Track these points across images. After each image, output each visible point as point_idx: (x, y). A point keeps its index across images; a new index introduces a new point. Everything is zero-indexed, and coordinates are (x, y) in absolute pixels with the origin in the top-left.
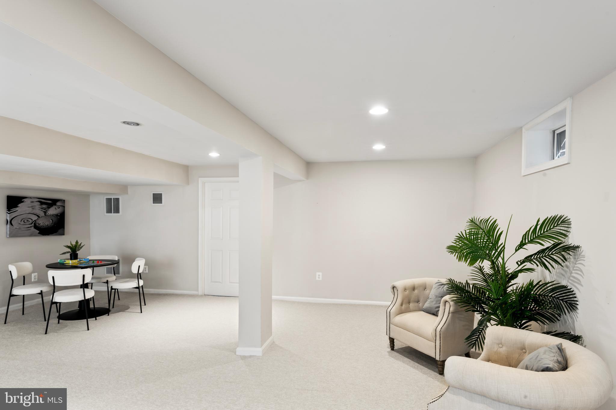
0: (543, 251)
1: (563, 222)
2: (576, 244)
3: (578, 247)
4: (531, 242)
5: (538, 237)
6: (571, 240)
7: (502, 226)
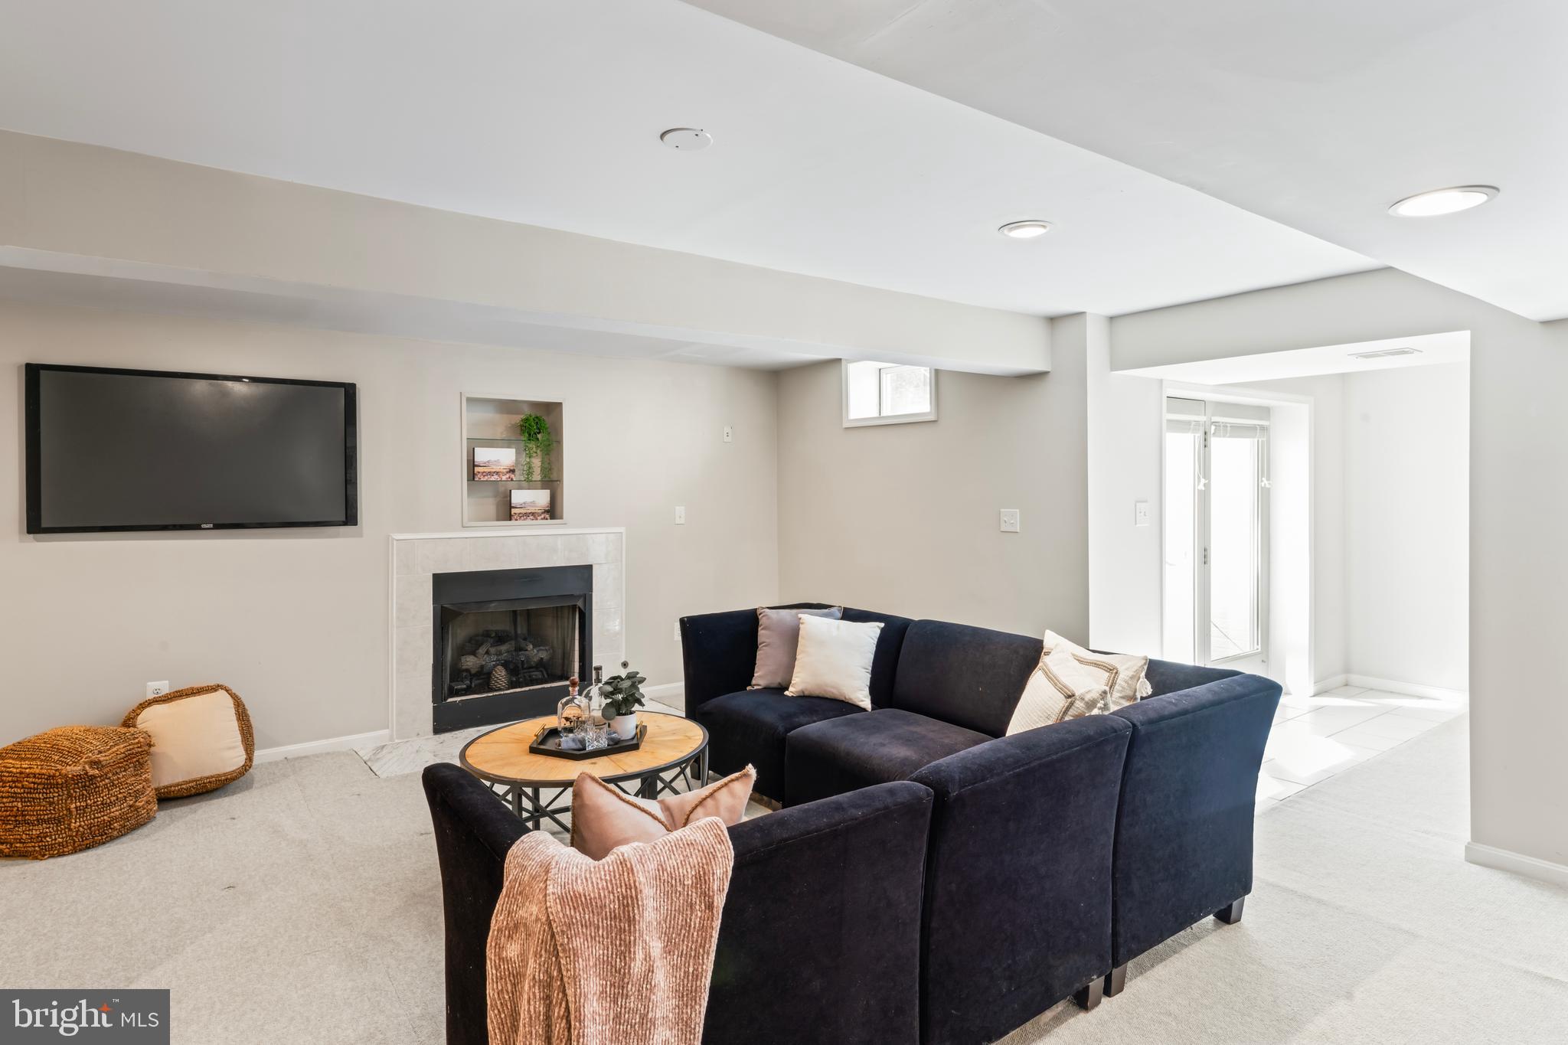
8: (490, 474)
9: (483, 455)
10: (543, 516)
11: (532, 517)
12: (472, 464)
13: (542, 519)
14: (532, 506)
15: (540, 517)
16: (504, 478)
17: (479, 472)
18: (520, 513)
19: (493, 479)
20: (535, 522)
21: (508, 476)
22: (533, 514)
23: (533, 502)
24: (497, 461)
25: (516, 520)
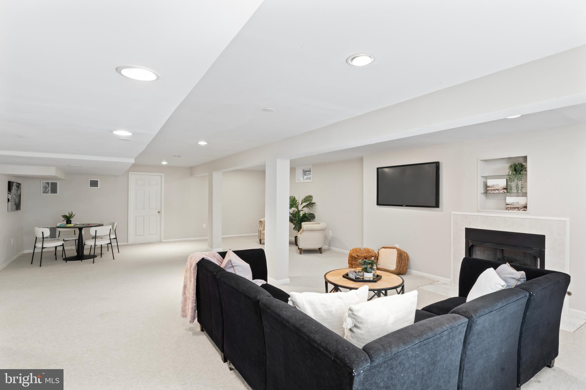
0: (307, 204)
1: (311, 197)
2: (315, 202)
3: (315, 203)
4: (304, 202)
5: (306, 201)
6: (313, 201)
7: (297, 198)
8: (494, 190)
9: (490, 183)
10: (523, 209)
11: (517, 209)
12: (486, 186)
13: (523, 210)
14: (518, 205)
15: (522, 210)
16: (501, 192)
17: (489, 190)
18: (511, 207)
19: (496, 192)
20: (519, 211)
21: (503, 191)
22: (518, 208)
23: (518, 203)
24: (498, 185)
25: (509, 210)
